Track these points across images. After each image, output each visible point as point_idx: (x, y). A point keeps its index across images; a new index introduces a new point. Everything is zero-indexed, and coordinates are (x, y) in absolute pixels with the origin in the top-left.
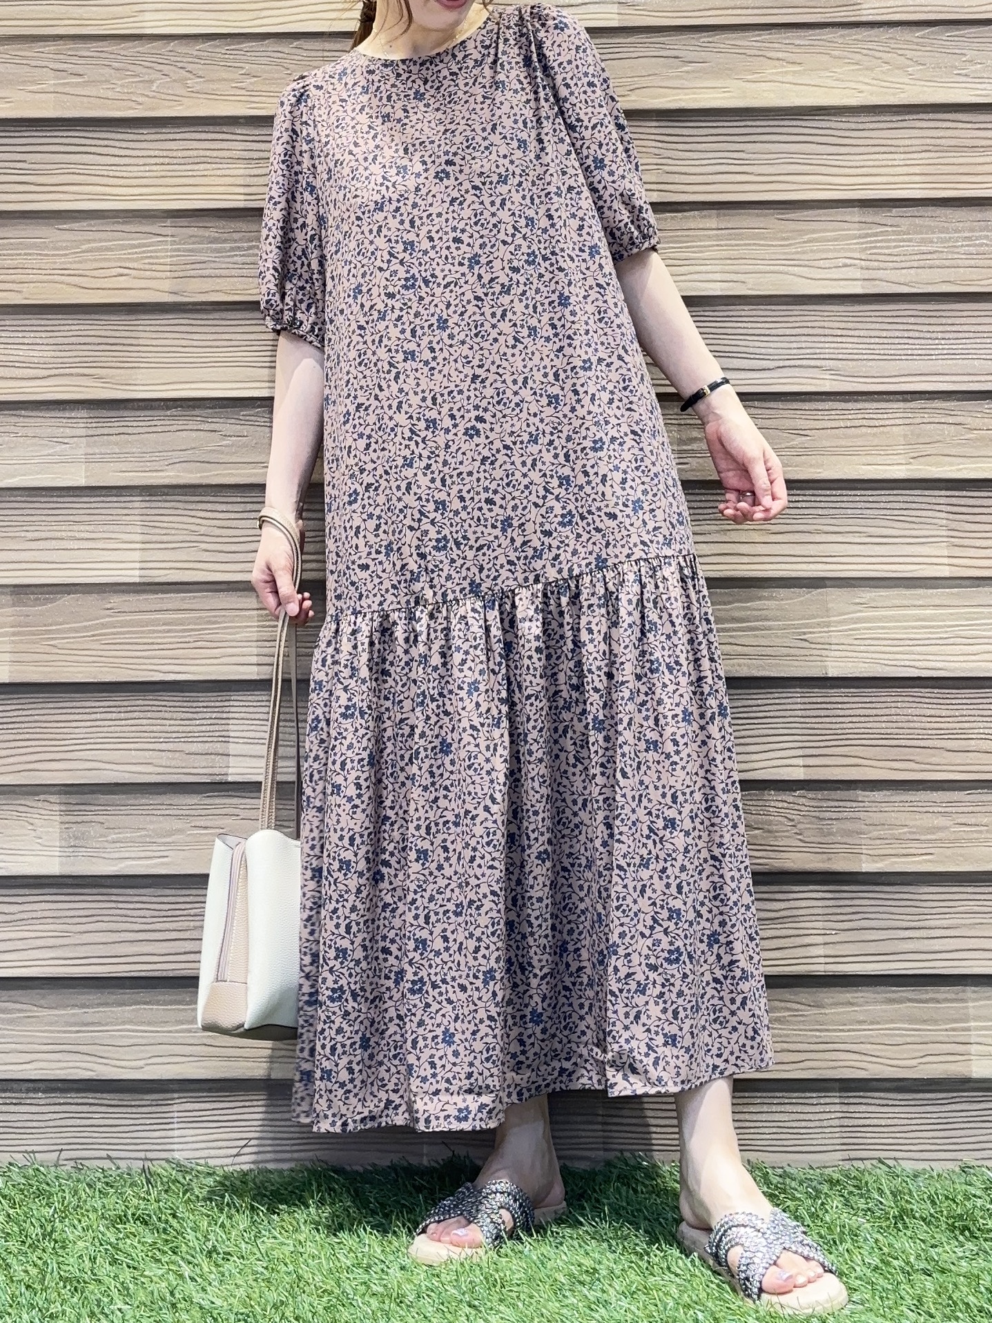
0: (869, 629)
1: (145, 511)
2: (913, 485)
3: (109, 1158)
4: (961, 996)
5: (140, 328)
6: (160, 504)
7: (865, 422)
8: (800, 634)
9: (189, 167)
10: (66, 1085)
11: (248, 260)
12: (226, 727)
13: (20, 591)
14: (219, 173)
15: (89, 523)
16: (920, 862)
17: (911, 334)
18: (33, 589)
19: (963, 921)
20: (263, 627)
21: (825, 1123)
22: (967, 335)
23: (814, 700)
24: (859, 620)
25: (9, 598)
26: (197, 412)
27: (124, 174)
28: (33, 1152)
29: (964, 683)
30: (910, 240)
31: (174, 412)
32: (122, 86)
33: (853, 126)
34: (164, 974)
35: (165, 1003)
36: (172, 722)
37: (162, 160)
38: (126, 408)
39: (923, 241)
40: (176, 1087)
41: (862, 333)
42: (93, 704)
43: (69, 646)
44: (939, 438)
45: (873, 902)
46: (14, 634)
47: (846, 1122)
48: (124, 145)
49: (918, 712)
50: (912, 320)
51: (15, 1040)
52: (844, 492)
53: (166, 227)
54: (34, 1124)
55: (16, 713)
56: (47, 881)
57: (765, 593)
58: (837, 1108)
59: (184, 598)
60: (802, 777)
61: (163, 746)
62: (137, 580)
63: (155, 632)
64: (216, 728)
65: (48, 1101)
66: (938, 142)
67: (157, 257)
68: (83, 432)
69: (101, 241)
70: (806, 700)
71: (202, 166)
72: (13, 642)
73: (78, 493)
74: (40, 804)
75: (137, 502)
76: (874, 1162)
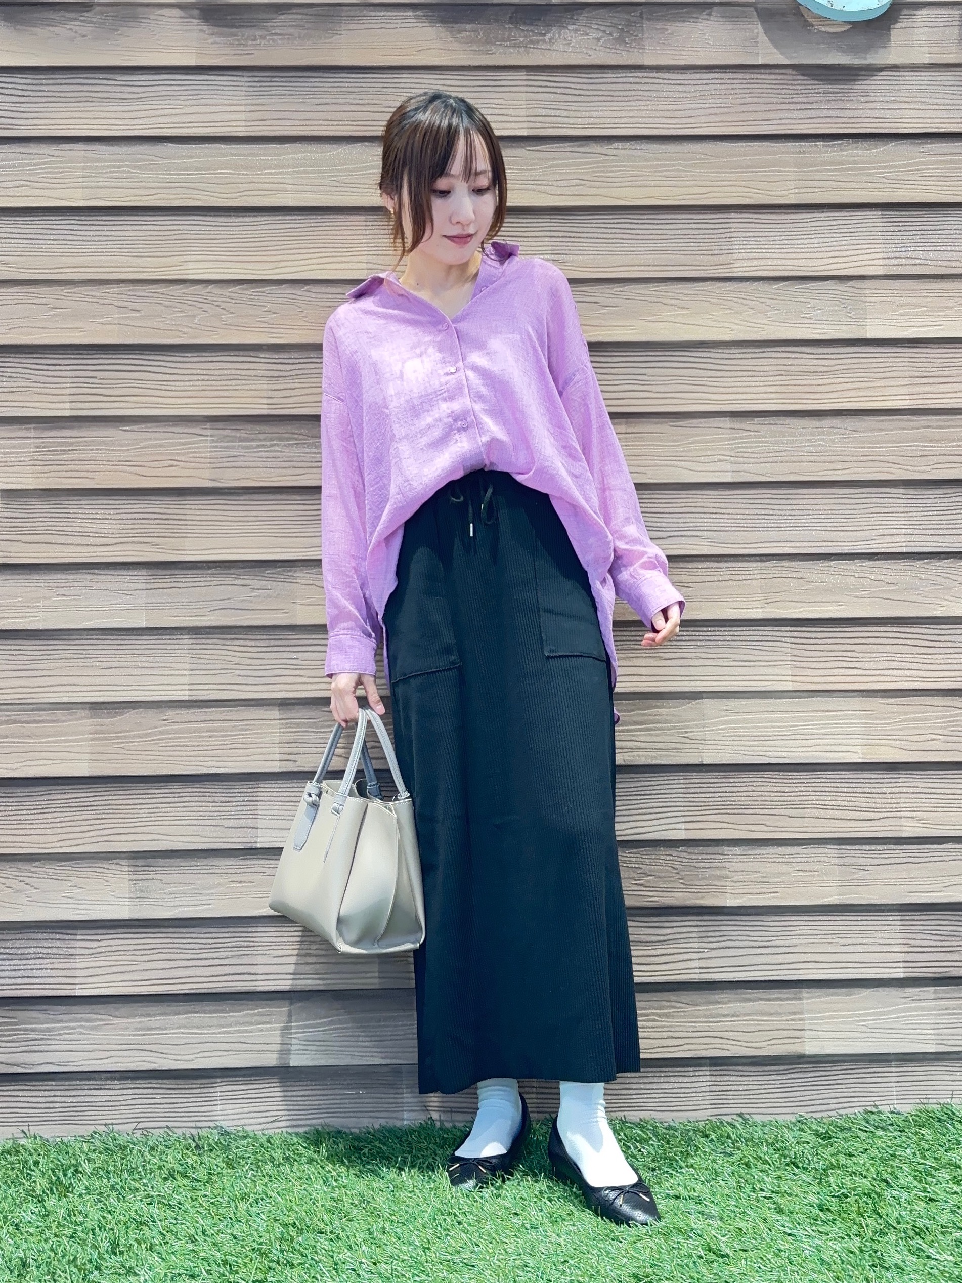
0: (733, 728)
1: (192, 646)
2: (767, 623)
3: (167, 1127)
4: (798, 996)
5: (188, 507)
6: (204, 641)
7: (732, 577)
8: (682, 733)
9: (224, 383)
10: (136, 1075)
11: (271, 455)
12: (255, 808)
13: (96, 707)
14: (247, 387)
15: (149, 655)
16: (769, 899)
17: (767, 512)
18: (108, 706)
19: (800, 941)
20: (283, 732)
21: (699, 1089)
22: (807, 512)
23: (693, 781)
24: (727, 722)
25: (87, 712)
26: (232, 571)
27: (174, 388)
28: (112, 1124)
29: (802, 767)
30: (767, 442)
31: (213, 571)
32: (171, 319)
33: (726, 356)
34: (209, 991)
35: (211, 1012)
36: (214, 804)
37: (202, 377)
38: (176, 568)
39: (776, 442)
40: (219, 1074)
41: (731, 511)
42: (154, 791)
43: (133, 748)
44: (785, 588)
45: (735, 928)
46: (93, 739)
47: (714, 1088)
48: (173, 365)
49: (768, 789)
50: (768, 501)
51: (96, 1042)
52: (717, 629)
53: (207, 430)
54: (112, 1104)
55: (94, 799)
56: (119, 923)
57: (658, 703)
58: (708, 1078)
59: (224, 712)
60: (683, 838)
61: (208, 822)
62: (187, 698)
63: (200, 737)
64: (248, 808)
65: (122, 1086)
66: (788, 368)
67: (200, 452)
68: (143, 586)
69: (155, 439)
70: (688, 781)
71: (234, 382)
72: (91, 746)
73: (140, 632)
74: (113, 866)
75: (186, 640)
76: (735, 1117)
